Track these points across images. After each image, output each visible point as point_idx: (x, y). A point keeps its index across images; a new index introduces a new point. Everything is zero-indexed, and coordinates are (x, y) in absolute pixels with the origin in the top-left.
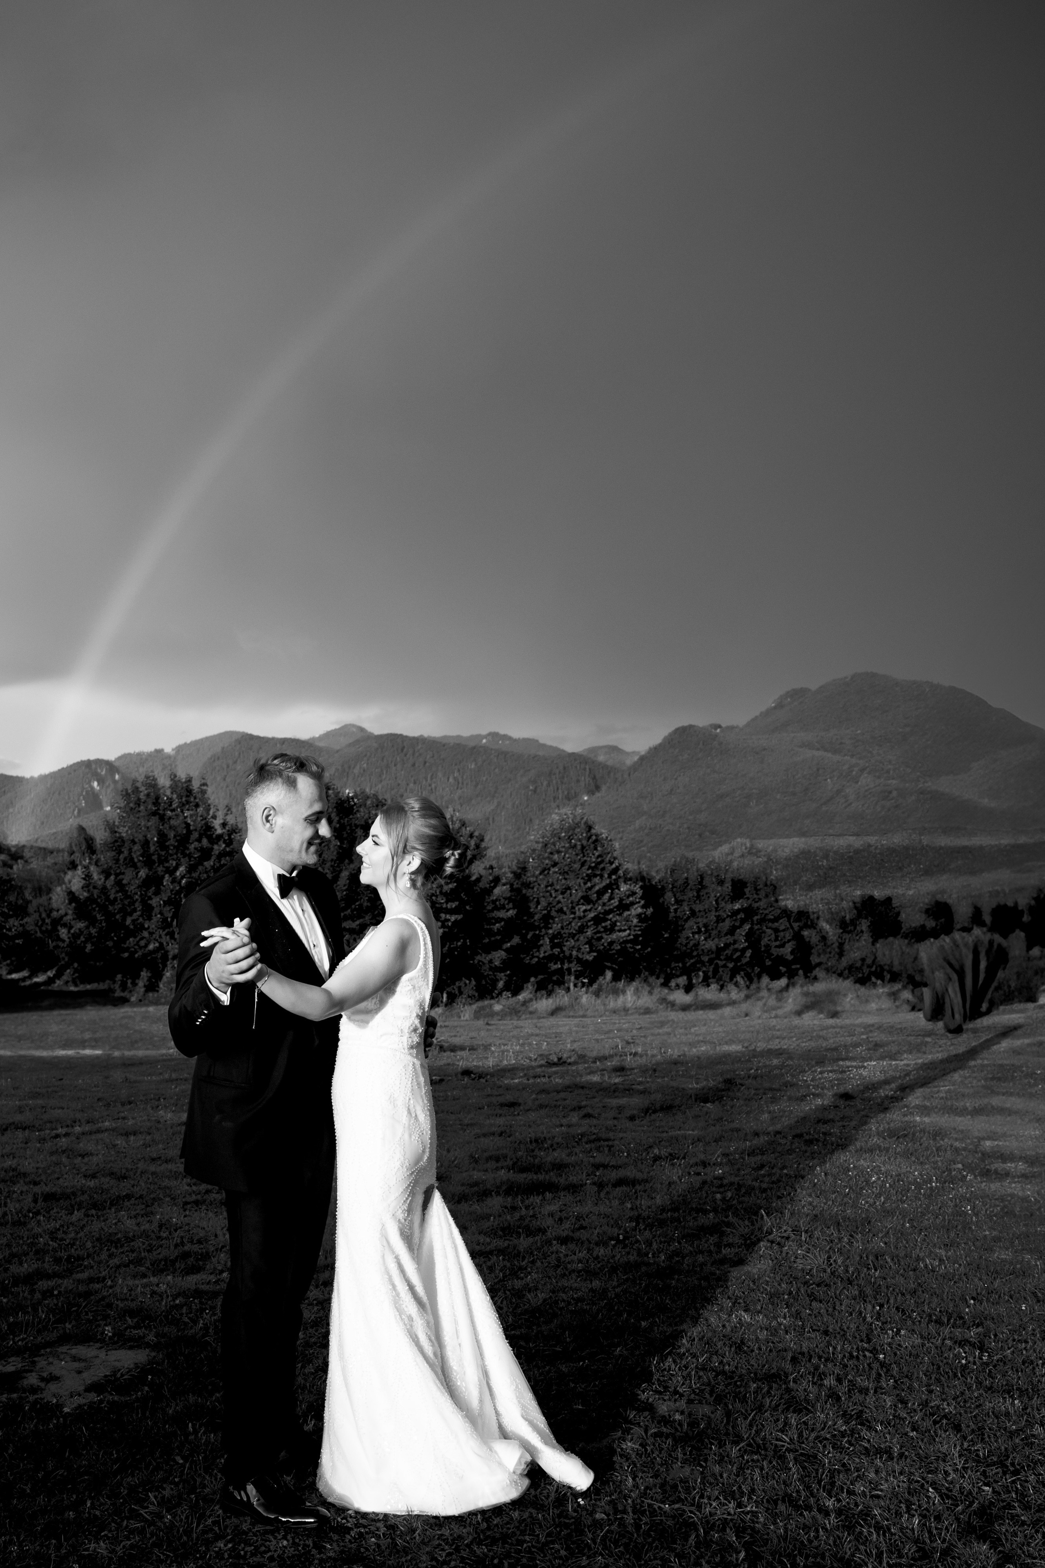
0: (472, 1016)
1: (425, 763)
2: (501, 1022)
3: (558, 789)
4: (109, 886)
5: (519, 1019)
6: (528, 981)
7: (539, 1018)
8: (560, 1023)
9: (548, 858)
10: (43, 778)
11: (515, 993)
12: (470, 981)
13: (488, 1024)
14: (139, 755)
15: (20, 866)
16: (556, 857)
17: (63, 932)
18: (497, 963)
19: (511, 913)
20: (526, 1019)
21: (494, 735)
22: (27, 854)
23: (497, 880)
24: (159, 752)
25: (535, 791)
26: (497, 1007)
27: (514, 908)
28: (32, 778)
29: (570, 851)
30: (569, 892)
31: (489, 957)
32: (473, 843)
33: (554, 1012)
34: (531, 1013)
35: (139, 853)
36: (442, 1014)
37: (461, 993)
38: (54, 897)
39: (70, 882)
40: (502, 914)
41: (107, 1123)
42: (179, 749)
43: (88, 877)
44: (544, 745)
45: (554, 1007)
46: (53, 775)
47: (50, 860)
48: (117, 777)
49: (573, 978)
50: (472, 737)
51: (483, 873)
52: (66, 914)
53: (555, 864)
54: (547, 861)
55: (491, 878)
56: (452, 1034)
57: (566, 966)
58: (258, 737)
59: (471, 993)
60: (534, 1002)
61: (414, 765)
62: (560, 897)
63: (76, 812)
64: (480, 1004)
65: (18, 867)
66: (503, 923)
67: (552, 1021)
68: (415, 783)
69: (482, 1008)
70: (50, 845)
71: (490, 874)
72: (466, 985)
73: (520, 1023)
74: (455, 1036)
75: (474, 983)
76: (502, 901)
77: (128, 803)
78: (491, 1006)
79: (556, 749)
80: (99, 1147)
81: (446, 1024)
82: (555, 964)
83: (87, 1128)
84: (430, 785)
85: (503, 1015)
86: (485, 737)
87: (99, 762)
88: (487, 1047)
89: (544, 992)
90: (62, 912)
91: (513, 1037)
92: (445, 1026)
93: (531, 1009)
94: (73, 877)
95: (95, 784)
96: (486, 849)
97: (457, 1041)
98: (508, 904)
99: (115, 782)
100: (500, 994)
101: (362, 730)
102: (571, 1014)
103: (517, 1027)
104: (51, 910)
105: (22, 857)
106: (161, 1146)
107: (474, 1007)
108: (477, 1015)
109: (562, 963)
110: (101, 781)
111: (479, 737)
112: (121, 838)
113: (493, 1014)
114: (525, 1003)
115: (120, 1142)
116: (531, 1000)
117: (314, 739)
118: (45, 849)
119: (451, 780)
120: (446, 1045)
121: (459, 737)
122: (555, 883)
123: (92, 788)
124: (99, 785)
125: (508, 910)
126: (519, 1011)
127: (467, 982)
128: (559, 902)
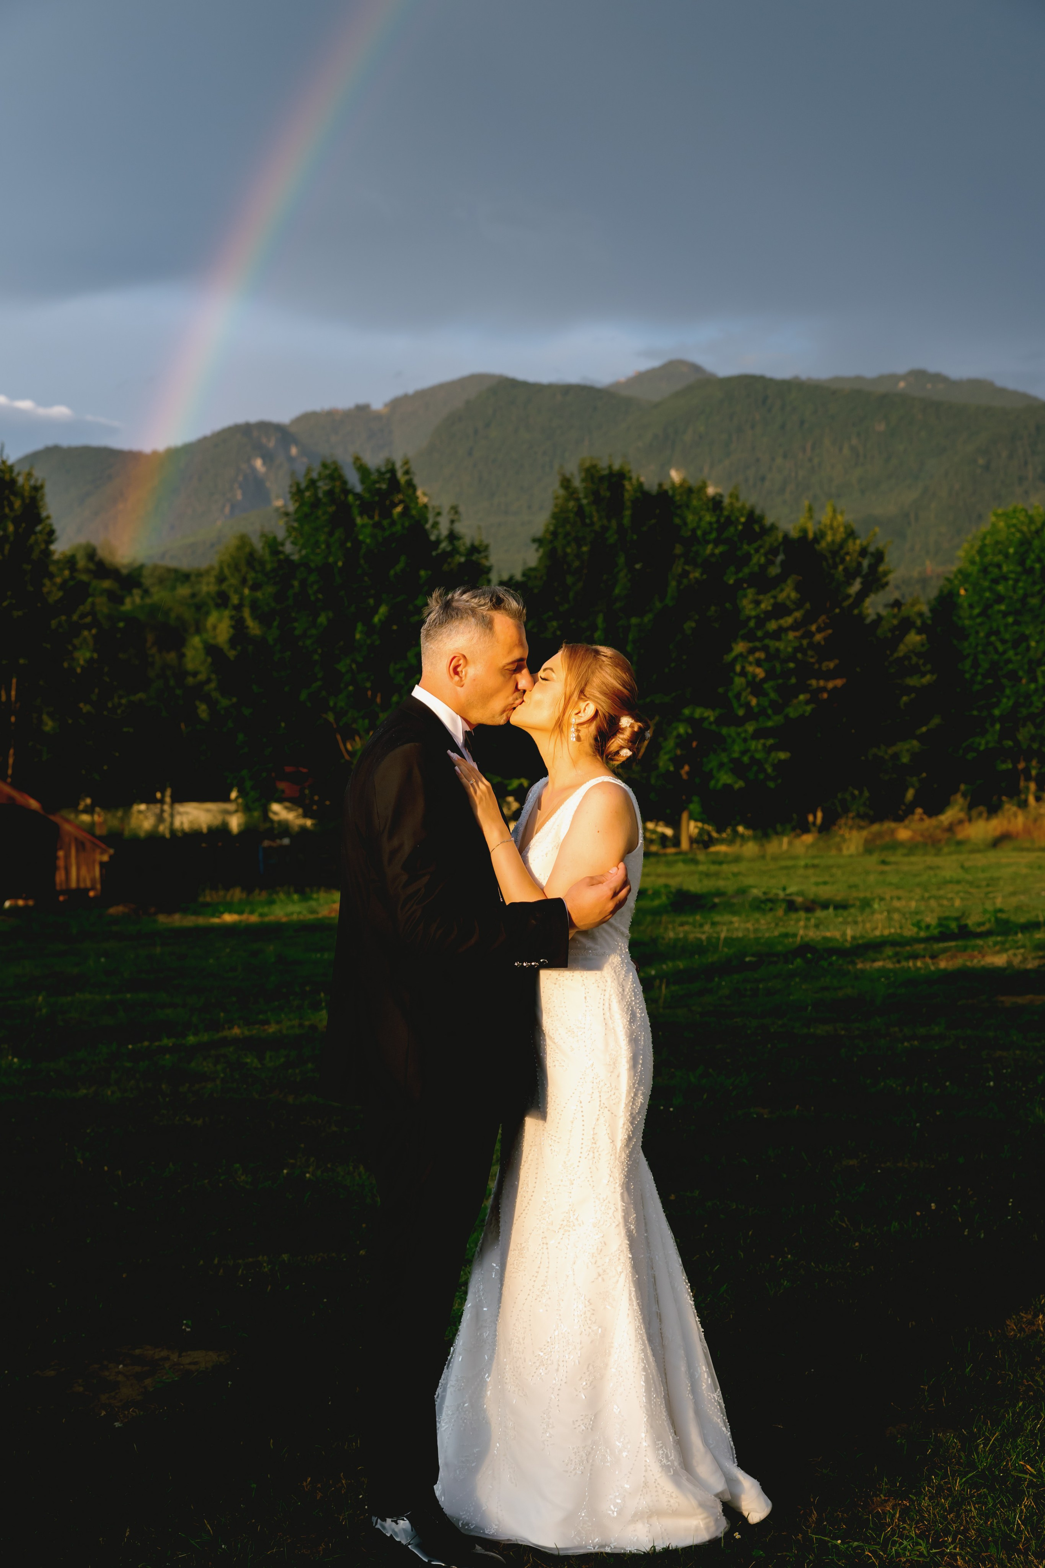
0: (861, 849)
1: (802, 423)
2: (906, 859)
3: (1026, 463)
4: (271, 641)
5: (938, 853)
6: (956, 791)
7: (972, 851)
8: (1004, 861)
9: (990, 589)
10: (173, 453)
11: (934, 811)
12: (861, 793)
13: (884, 862)
14: (330, 414)
15: (138, 600)
16: (1001, 588)
17: (203, 710)
18: (905, 760)
19: (927, 679)
20: (950, 854)
21: (919, 375)
22: (147, 581)
23: (906, 625)
24: (362, 409)
25: (987, 467)
26: (903, 834)
27: (932, 672)
28: (155, 453)
29: (1024, 577)
30: (1024, 645)
31: (891, 751)
32: (866, 563)
33: (997, 843)
34: (959, 843)
35: (315, 587)
36: (812, 845)
37: (846, 810)
38: (189, 653)
39: (215, 627)
40: (913, 681)
41: (236, 1031)
42: (396, 404)
43: (239, 625)
44: (1003, 391)
45: (998, 833)
46: (188, 449)
47: (184, 591)
48: (294, 451)
49: (1033, 786)
50: (881, 379)
51: (884, 612)
52: (209, 681)
53: (1000, 599)
54: (987, 594)
55: (895, 622)
56: (820, 880)
57: (1021, 766)
58: (525, 385)
59: (862, 810)
60: (967, 824)
61: (783, 427)
62: (1011, 654)
63: (227, 510)
64: (876, 827)
65: (132, 602)
66: (913, 695)
67: (992, 856)
68: (785, 456)
69: (880, 835)
70: (185, 564)
71: (895, 616)
72: (854, 797)
73: (937, 861)
74: (825, 883)
75: (866, 794)
76: (914, 660)
77: (301, 506)
78: (893, 832)
79: (1025, 396)
80: (219, 1067)
81: (816, 862)
82: (1004, 762)
83: (205, 1037)
84: (810, 460)
85: (911, 848)
86: (904, 377)
87: (265, 427)
88: (866, 904)
89: (982, 808)
90: (202, 677)
91: (919, 885)
92: (814, 866)
93: (960, 836)
94: (220, 620)
95: (258, 463)
96: (886, 573)
97: (825, 892)
98: (924, 665)
99: (291, 459)
100: (910, 811)
101: (696, 368)
102: (1027, 845)
103: (930, 868)
104: (186, 673)
105: (139, 585)
106: (310, 1066)
107: (865, 833)
108: (869, 848)
109: (1015, 762)
110: (268, 458)
111: (894, 378)
112: (288, 560)
113: (895, 846)
114: (950, 829)
115: (250, 1060)
116: (961, 822)
117: (617, 385)
118: (176, 571)
119: (846, 451)
120: (799, 900)
121: (859, 379)
122: (1002, 629)
123: (253, 469)
124: (264, 463)
125: (923, 675)
126: (940, 841)
127: (856, 792)
128: (1009, 661)
